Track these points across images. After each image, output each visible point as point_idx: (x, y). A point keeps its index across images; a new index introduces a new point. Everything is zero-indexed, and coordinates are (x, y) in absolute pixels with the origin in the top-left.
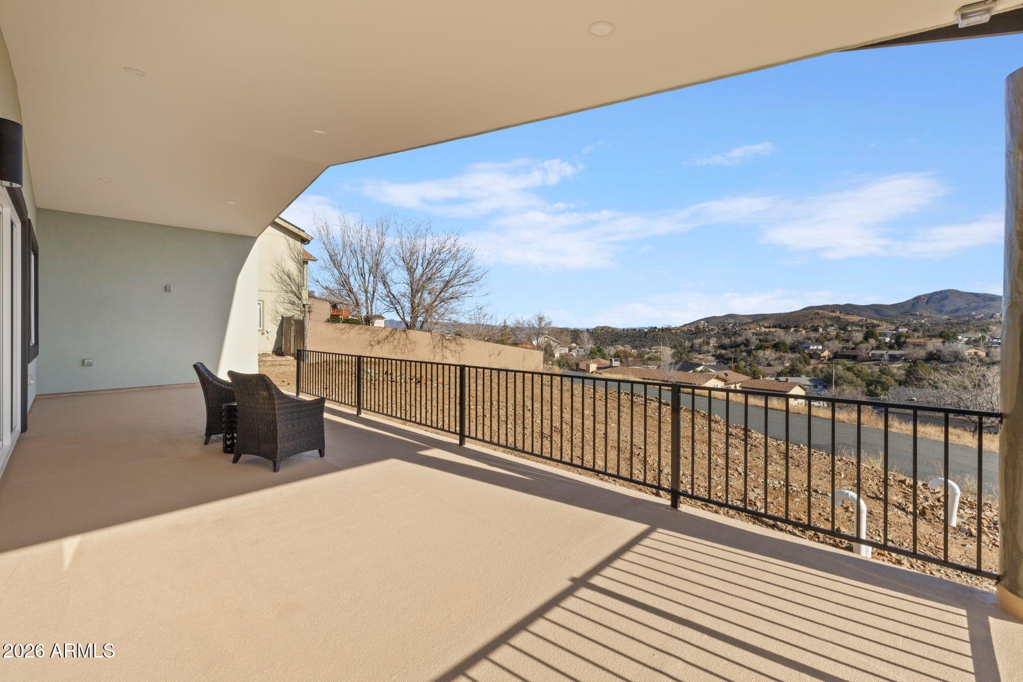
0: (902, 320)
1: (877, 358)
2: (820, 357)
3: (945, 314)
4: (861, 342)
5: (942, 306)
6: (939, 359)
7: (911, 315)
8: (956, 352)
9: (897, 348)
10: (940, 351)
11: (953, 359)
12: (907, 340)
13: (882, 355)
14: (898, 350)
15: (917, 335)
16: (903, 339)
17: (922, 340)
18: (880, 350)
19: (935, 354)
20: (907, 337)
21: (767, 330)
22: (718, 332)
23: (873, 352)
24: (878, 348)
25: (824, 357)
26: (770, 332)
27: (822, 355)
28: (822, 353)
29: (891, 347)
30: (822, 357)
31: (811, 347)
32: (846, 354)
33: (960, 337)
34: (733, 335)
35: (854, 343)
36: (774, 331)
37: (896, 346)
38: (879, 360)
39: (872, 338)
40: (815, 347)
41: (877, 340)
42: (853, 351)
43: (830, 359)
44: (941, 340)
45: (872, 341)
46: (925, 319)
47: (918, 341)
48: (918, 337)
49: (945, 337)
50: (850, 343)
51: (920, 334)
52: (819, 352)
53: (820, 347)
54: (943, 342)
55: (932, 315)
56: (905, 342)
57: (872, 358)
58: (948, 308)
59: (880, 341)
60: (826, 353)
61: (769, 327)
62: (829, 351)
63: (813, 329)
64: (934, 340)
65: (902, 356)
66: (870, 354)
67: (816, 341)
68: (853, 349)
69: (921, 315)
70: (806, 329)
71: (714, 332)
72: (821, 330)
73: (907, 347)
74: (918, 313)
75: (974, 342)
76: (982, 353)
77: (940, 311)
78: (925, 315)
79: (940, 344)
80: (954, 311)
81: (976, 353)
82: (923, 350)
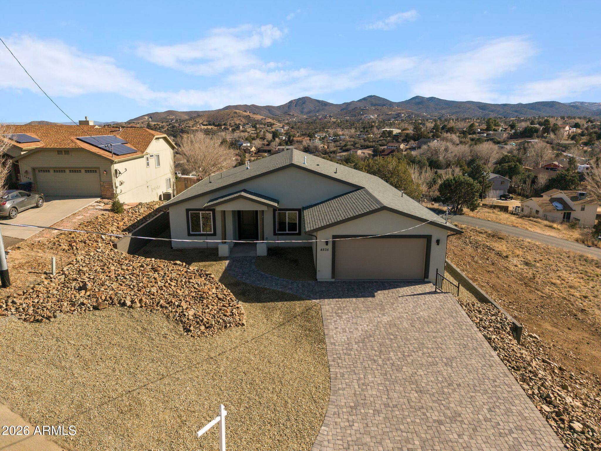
0: (284, 119)
2: (250, 152)
3: (305, 115)
4: (271, 141)
5: (303, 108)
6: (309, 151)
7: (288, 115)
8: (316, 146)
9: (289, 144)
10: (309, 146)
11: (314, 151)
12: (295, 139)
13: (283, 150)
14: (290, 145)
15: (297, 135)
16: (292, 138)
18: (281, 146)
19: (307, 148)
20: (294, 137)
21: (206, 127)
22: (168, 129)
23: (279, 147)
24: (280, 144)
25: (253, 151)
26: (207, 129)
28: (251, 149)
29: (287, 144)
31: (244, 145)
32: (264, 149)
33: (316, 136)
34: (180, 132)
35: (267, 141)
36: (210, 128)
37: (289, 142)
39: (276, 137)
40: (246, 145)
41: (279, 138)
42: (267, 147)
43: (255, 153)
44: (309, 138)
45: (277, 139)
46: (296, 118)
47: (299, 139)
48: (298, 137)
49: (311, 136)
50: (265, 140)
51: (300, 133)
52: (249, 148)
53: (249, 145)
54: (310, 140)
55: (299, 115)
56: (293, 140)
58: (306, 110)
59: (281, 140)
60: (253, 149)
61: (206, 125)
62: (255, 147)
63: (236, 126)
64: (306, 138)
66: (277, 149)
67: (246, 140)
68: (268, 145)
69: (293, 115)
70: (232, 127)
71: (164, 130)
72: (241, 127)
73: (294, 143)
74: (291, 114)
75: (322, 139)
76: (326, 147)
77: (302, 112)
78: (295, 115)
79: (308, 141)
80: (309, 112)
81: (323, 146)
82: (301, 146)
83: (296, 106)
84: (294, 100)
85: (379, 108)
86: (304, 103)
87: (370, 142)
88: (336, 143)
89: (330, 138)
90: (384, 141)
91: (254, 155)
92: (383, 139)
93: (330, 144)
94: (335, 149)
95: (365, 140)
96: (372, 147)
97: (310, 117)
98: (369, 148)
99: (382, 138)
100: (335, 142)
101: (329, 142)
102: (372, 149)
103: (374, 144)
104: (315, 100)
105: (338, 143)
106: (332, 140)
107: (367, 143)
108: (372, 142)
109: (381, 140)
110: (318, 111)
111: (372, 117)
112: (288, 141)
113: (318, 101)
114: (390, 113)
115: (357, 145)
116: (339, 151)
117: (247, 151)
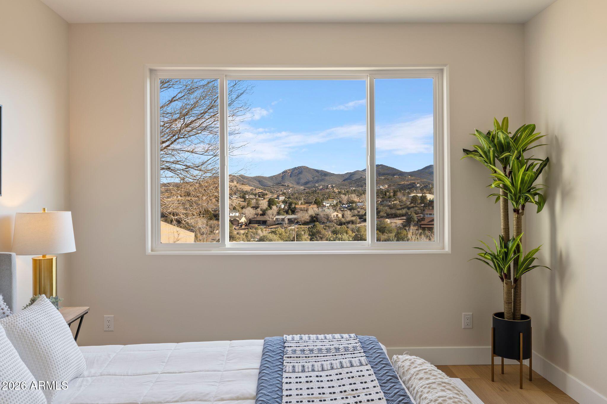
0: (278, 190)
1: (279, 222)
2: (239, 224)
3: (301, 185)
4: (267, 209)
5: (299, 179)
6: (318, 221)
7: (282, 185)
8: (327, 215)
9: (290, 213)
10: (318, 215)
11: (326, 221)
12: (297, 206)
13: (283, 220)
14: (292, 214)
15: (300, 203)
16: (293, 206)
17: (305, 206)
18: (280, 215)
19: (315, 216)
20: (296, 204)
23: (277, 217)
24: (279, 213)
25: (242, 223)
27: (240, 222)
28: (240, 219)
29: (287, 213)
30: (240, 223)
31: (231, 215)
32: (258, 219)
33: (324, 204)
35: (261, 210)
37: (290, 211)
38: (282, 224)
39: (273, 205)
40: (234, 215)
41: (277, 206)
43: (246, 225)
44: (315, 206)
45: (274, 207)
46: (291, 189)
47: (302, 206)
48: (301, 204)
49: (318, 203)
50: (259, 209)
51: (302, 201)
52: (238, 219)
53: (237, 214)
54: (318, 207)
55: (295, 186)
56: (295, 208)
57: (277, 223)
58: (303, 181)
59: (279, 208)
60: (243, 220)
62: (245, 216)
64: (312, 206)
65: (295, 219)
66: (274, 219)
67: (234, 209)
68: (262, 215)
69: (288, 186)
73: (298, 212)
74: (286, 184)
75: (334, 207)
76: (340, 215)
77: (298, 183)
78: (291, 186)
79: (316, 209)
80: (306, 183)
81: (337, 215)
82: (307, 214)
83: (291, 176)
84: (289, 170)
85: (390, 177)
86: (300, 173)
87: (398, 209)
88: (352, 211)
89: (344, 205)
90: (417, 208)
91: (243, 227)
92: (414, 205)
93: (346, 212)
94: (354, 218)
95: (391, 208)
96: (403, 216)
97: (309, 188)
98: (399, 217)
99: (412, 205)
100: (350, 210)
101: (343, 210)
102: (405, 218)
103: (404, 211)
104: (313, 169)
105: (356, 212)
106: (346, 208)
107: (393, 211)
108: (401, 209)
109: (413, 207)
110: (317, 182)
111: (381, 187)
112: (288, 210)
113: (317, 171)
114: (403, 183)
115: (382, 214)
116: (359, 220)
117: (234, 223)
